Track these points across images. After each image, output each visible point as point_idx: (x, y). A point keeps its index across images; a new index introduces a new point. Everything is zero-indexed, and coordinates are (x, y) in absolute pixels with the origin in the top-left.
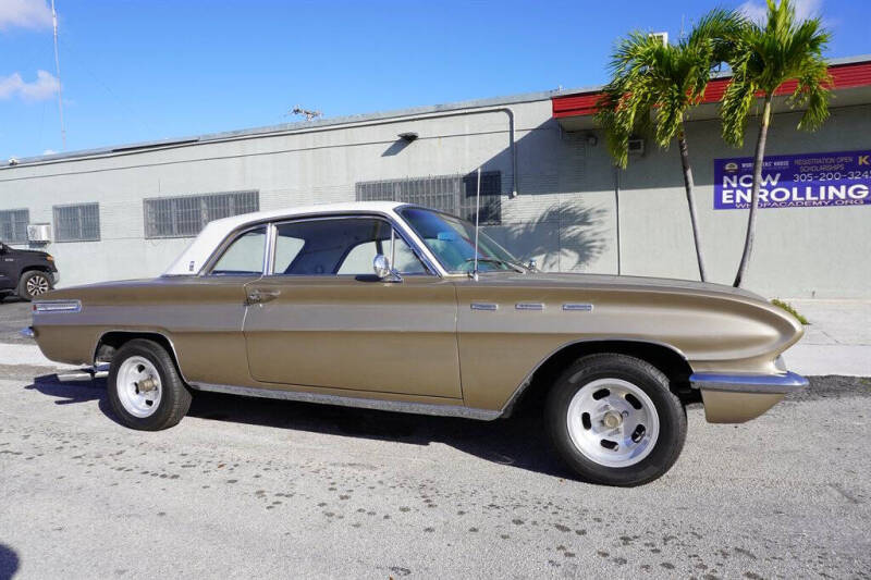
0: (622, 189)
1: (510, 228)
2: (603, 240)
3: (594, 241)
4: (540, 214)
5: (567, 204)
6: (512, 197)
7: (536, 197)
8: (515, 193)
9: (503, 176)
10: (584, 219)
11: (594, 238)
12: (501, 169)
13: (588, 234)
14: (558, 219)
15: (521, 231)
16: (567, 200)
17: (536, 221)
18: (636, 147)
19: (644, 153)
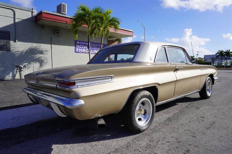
0: (53, 44)
1: (14, 53)
2: (47, 60)
3: (44, 60)
4: (27, 49)
5: (37, 47)
6: (15, 41)
7: (25, 43)
8: (17, 41)
9: (11, 34)
10: (41, 52)
11: (44, 59)
12: (10, 31)
13: (42, 57)
14: (32, 51)
15: (19, 54)
16: (36, 46)
17: (25, 51)
18: (58, 33)
19: (60, 35)
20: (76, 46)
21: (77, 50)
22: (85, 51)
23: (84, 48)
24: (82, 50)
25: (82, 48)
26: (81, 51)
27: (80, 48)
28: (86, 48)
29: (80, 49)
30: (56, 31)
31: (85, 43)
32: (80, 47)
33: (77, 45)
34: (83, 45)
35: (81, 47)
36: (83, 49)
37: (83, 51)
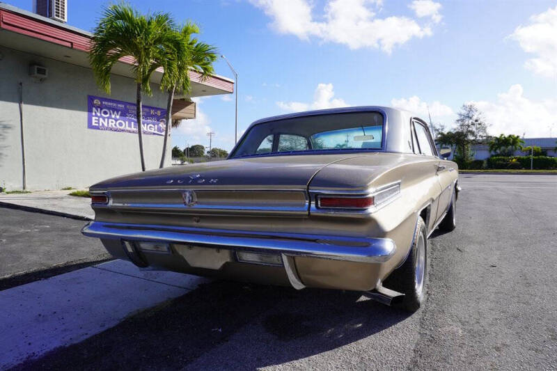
0: (26, 103)
18: (41, 71)
19: (45, 79)
20: (90, 111)
21: (94, 121)
22: (115, 125)
23: (113, 116)
24: (108, 123)
25: (108, 118)
26: (106, 124)
27: (101, 116)
28: (118, 117)
29: (101, 120)
30: (36, 67)
31: (115, 105)
32: (103, 115)
33: (94, 109)
34: (109, 108)
35: (105, 113)
36: (110, 120)
37: (110, 123)
